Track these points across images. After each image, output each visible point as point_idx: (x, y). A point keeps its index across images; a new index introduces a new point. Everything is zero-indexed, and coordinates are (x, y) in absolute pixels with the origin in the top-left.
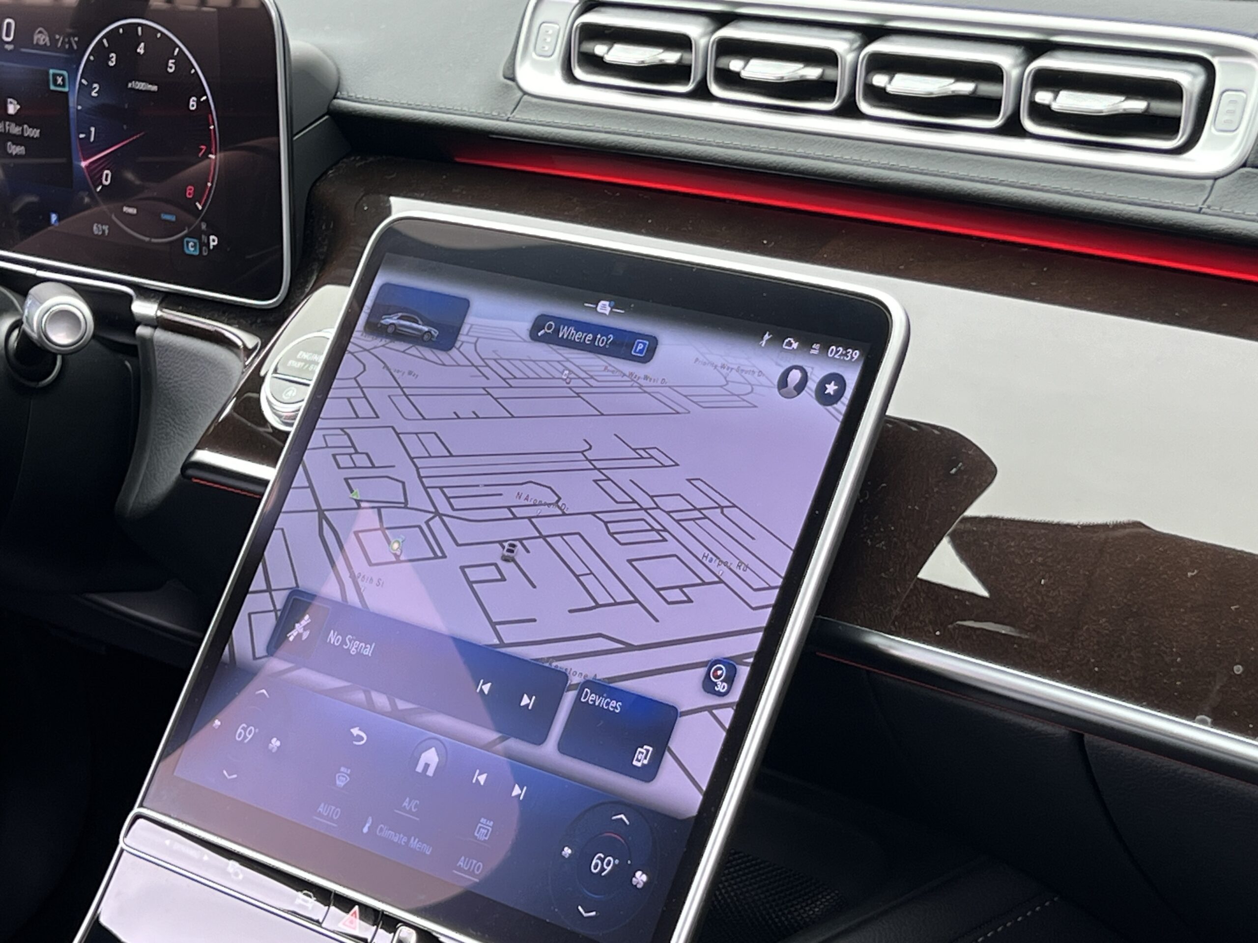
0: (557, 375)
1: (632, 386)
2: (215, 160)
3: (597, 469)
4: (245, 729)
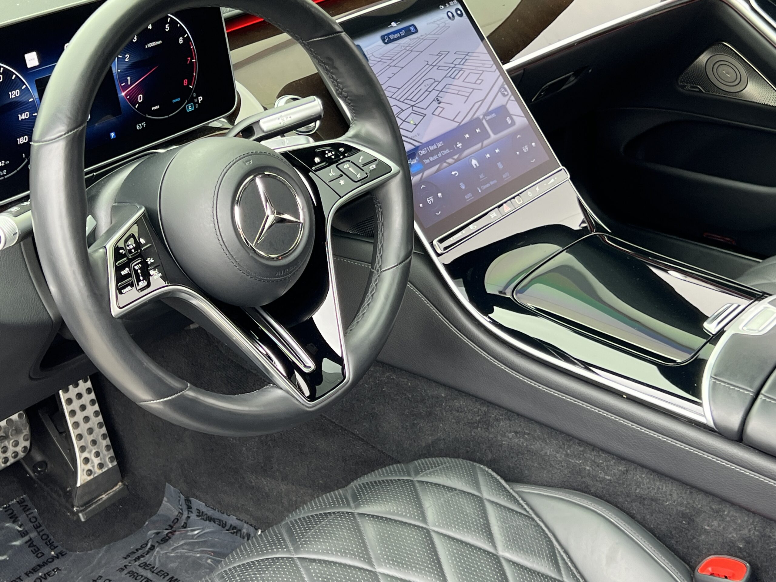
0: (402, 49)
1: (421, 40)
2: (196, 61)
3: (434, 66)
4: (429, 199)
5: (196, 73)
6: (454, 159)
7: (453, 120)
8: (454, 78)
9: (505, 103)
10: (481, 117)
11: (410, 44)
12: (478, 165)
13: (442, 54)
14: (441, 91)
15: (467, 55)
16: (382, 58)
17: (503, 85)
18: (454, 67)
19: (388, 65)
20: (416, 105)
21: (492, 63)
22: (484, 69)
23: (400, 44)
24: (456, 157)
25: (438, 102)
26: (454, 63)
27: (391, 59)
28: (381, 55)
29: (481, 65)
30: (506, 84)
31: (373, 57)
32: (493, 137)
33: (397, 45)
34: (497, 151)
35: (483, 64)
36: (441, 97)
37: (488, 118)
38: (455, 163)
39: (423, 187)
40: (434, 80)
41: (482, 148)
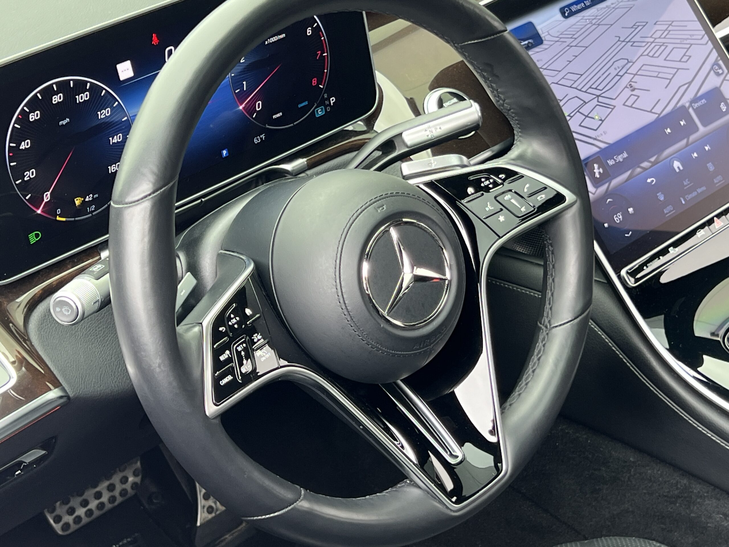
0: (586, 23)
1: (611, 10)
2: (327, 55)
3: (627, 42)
4: (617, 217)
5: (327, 69)
6: (650, 162)
7: (651, 112)
8: (652, 57)
9: (718, 85)
10: (687, 105)
11: (597, 16)
12: (681, 168)
13: (638, 26)
14: (635, 75)
15: (670, 25)
16: (561, 36)
17: (716, 60)
18: (653, 42)
19: (568, 46)
20: (602, 95)
21: (704, 32)
22: (692, 42)
23: (584, 16)
24: (653, 159)
25: (632, 88)
26: (653, 36)
27: (571, 38)
28: (559, 33)
29: (689, 37)
30: (721, 59)
31: (549, 36)
32: (702, 130)
33: (580, 18)
34: (707, 148)
35: (691, 35)
36: (636, 82)
37: (696, 105)
38: (651, 167)
39: (609, 201)
40: (626, 61)
41: (687, 145)
